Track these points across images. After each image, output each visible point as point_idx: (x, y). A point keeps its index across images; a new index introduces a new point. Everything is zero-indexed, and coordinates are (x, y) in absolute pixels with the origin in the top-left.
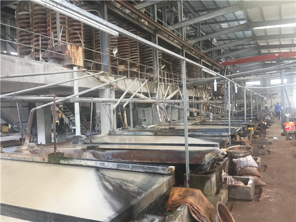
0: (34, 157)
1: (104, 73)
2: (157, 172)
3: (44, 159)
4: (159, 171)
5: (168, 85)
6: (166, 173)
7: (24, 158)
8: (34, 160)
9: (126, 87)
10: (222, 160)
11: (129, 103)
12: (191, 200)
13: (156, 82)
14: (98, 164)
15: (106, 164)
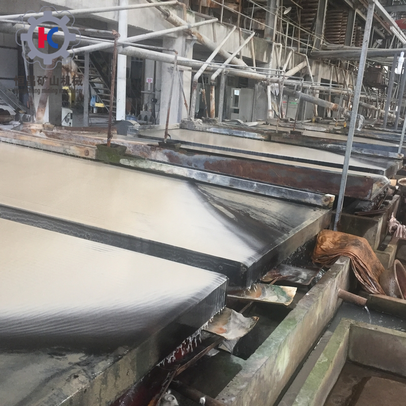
0: (67, 147)
1: (177, 4)
2: (303, 200)
3: (87, 152)
4: (307, 200)
5: (289, 51)
6: (320, 204)
7: (47, 145)
8: (68, 151)
9: (215, 40)
10: (391, 198)
11: (221, 74)
12: (355, 251)
13: (269, 40)
14: (195, 174)
15: (210, 176)
